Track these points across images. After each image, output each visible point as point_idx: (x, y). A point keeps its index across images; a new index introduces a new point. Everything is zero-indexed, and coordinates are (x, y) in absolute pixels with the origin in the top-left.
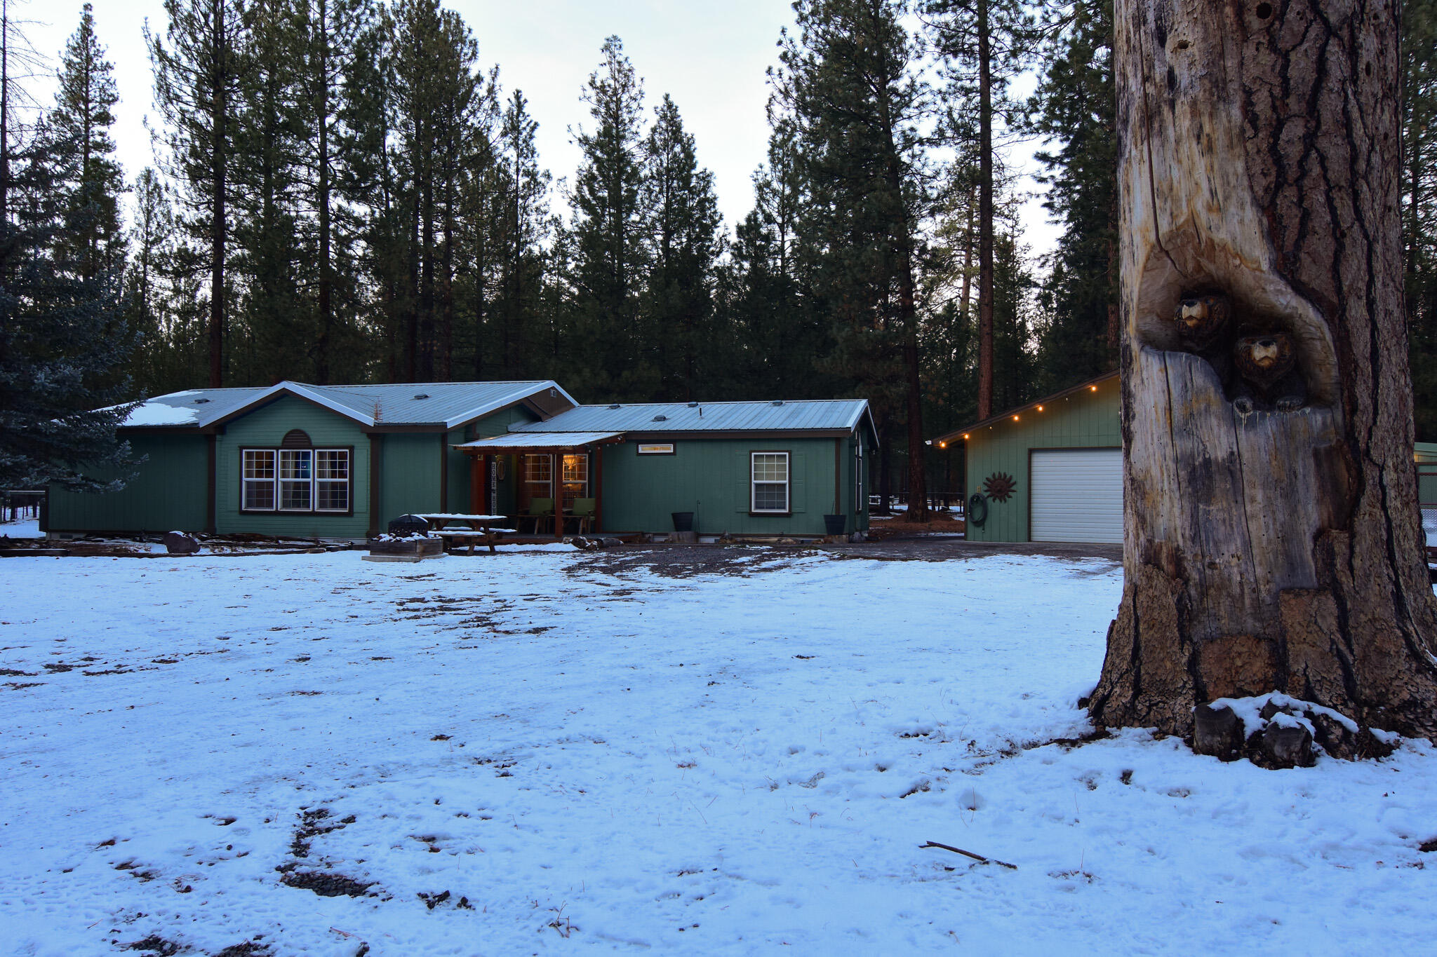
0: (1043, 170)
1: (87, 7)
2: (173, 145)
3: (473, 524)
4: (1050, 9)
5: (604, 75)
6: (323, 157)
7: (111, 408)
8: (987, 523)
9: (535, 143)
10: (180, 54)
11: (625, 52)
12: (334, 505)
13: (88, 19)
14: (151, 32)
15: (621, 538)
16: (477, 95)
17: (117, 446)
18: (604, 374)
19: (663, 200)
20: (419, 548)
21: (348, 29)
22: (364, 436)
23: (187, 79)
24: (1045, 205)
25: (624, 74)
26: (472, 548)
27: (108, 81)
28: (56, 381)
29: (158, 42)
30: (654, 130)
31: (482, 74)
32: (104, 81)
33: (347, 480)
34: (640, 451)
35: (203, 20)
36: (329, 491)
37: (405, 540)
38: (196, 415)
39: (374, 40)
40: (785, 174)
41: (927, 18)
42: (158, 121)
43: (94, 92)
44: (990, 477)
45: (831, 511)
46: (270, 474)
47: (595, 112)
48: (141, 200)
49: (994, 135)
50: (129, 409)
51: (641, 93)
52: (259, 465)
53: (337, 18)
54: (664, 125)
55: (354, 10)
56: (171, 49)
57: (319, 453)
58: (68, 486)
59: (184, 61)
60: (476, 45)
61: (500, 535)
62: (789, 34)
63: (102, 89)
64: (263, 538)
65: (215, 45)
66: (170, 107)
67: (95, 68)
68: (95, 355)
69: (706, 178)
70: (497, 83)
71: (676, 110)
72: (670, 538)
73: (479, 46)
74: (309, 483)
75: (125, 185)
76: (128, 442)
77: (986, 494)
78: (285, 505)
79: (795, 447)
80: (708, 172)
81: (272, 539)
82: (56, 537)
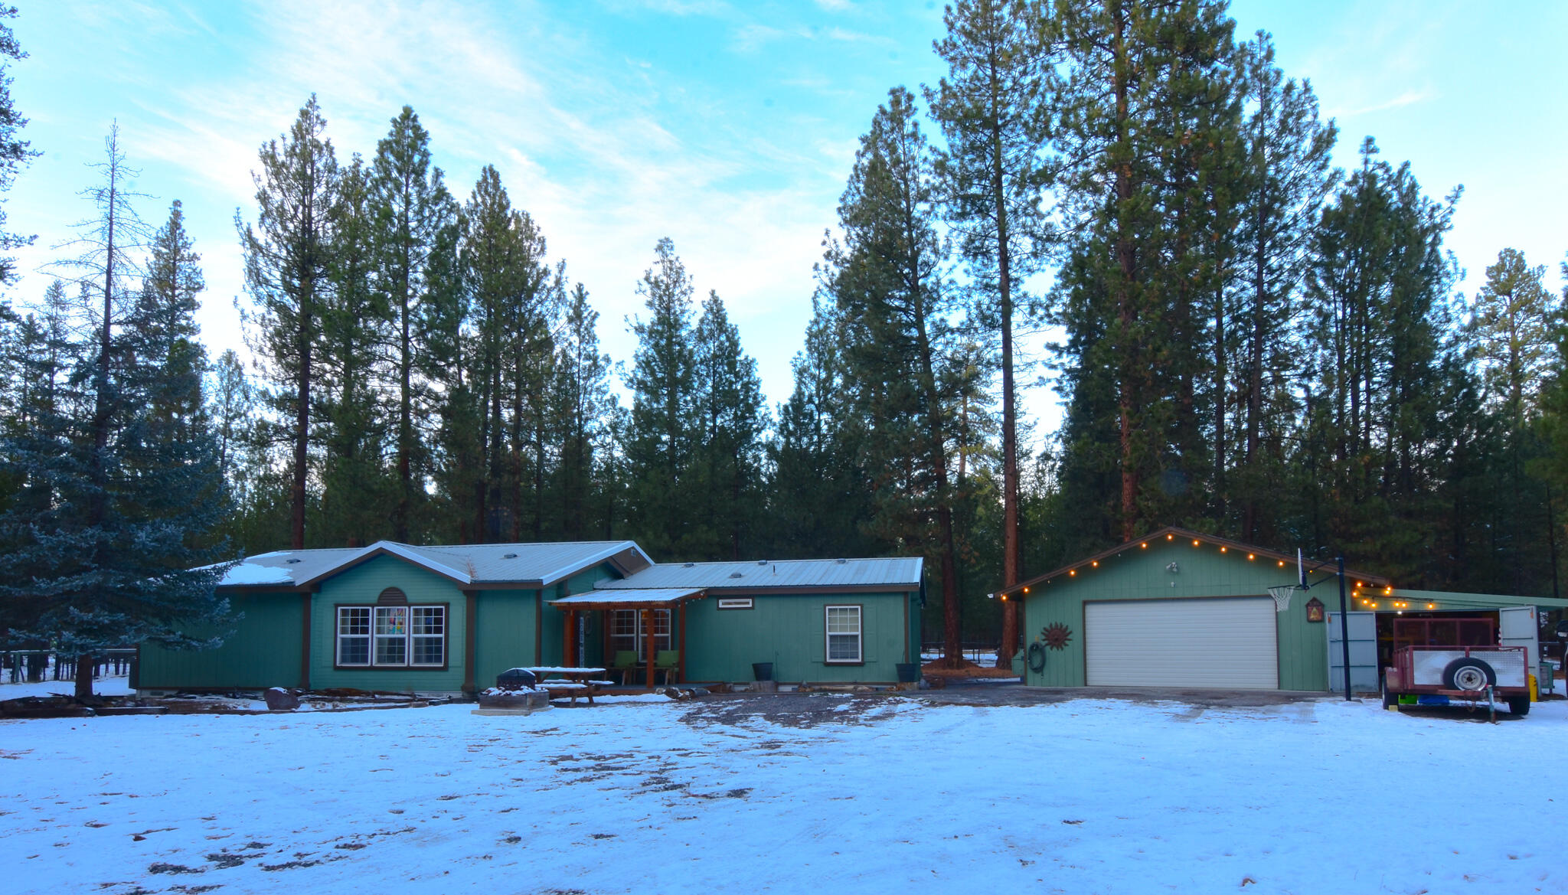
0: (1053, 359)
1: (177, 203)
2: (262, 325)
3: (574, 677)
4: (1070, 216)
5: (658, 271)
6: (405, 338)
7: (208, 567)
8: (1045, 670)
9: (596, 330)
10: (270, 241)
11: (676, 253)
12: (429, 660)
13: (177, 215)
14: (242, 220)
15: (708, 688)
16: (545, 286)
17: (216, 604)
18: (666, 537)
19: (710, 383)
20: (529, 701)
21: (430, 221)
22: (461, 593)
23: (277, 265)
24: (1056, 389)
25: (676, 273)
26: (573, 700)
27: (194, 270)
28: (157, 540)
29: (249, 231)
30: (702, 321)
31: (549, 268)
32: (190, 271)
33: (442, 635)
34: (721, 606)
35: (292, 212)
36: (424, 646)
37: (515, 693)
38: (289, 574)
39: (454, 232)
40: (820, 360)
41: (953, 224)
42: (248, 302)
43: (180, 280)
44: (1047, 626)
45: (901, 660)
46: (365, 631)
47: (650, 304)
48: (222, 379)
49: (1013, 326)
50: (226, 568)
51: (691, 289)
52: (354, 622)
53: (420, 212)
54: (710, 317)
55: (437, 204)
56: (261, 236)
57: (415, 610)
58: (165, 644)
59: (274, 248)
60: (544, 241)
61: (598, 687)
62: (832, 235)
63: (189, 278)
64: (359, 693)
65: (304, 234)
66: (261, 290)
67: (182, 259)
68: (193, 515)
69: (749, 365)
70: (564, 275)
71: (721, 304)
72: (750, 687)
73: (547, 243)
74: (404, 639)
75: (208, 365)
76: (227, 600)
77: (1044, 643)
78: (380, 660)
79: (866, 601)
80: (750, 358)
81: (368, 694)
82: (146, 694)
